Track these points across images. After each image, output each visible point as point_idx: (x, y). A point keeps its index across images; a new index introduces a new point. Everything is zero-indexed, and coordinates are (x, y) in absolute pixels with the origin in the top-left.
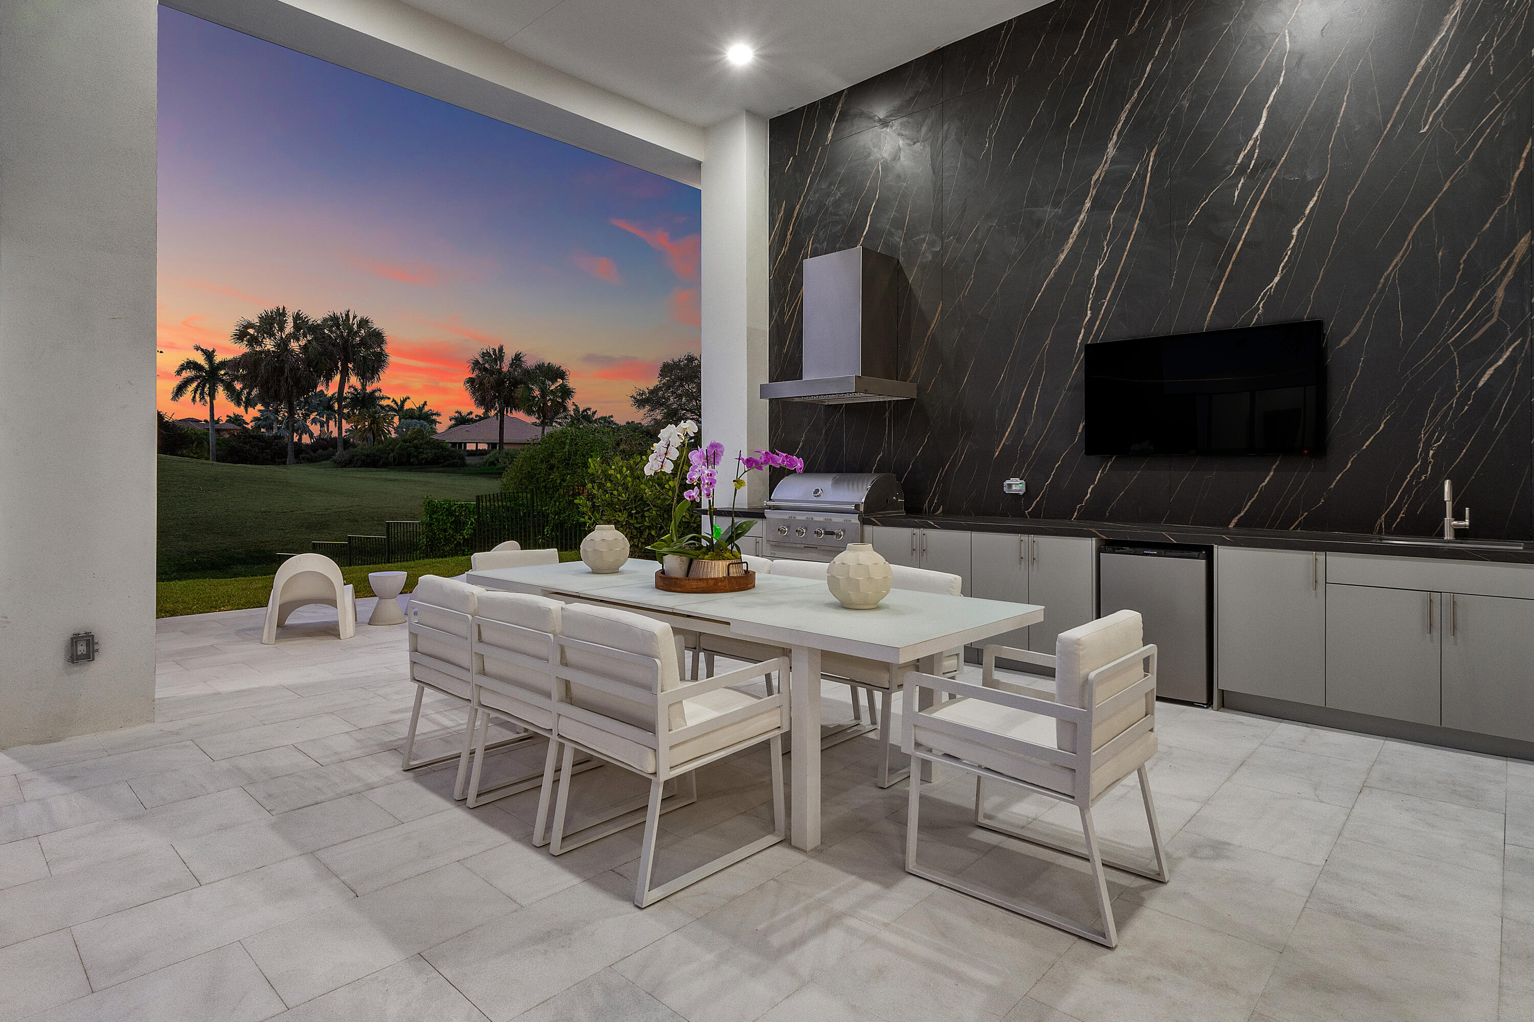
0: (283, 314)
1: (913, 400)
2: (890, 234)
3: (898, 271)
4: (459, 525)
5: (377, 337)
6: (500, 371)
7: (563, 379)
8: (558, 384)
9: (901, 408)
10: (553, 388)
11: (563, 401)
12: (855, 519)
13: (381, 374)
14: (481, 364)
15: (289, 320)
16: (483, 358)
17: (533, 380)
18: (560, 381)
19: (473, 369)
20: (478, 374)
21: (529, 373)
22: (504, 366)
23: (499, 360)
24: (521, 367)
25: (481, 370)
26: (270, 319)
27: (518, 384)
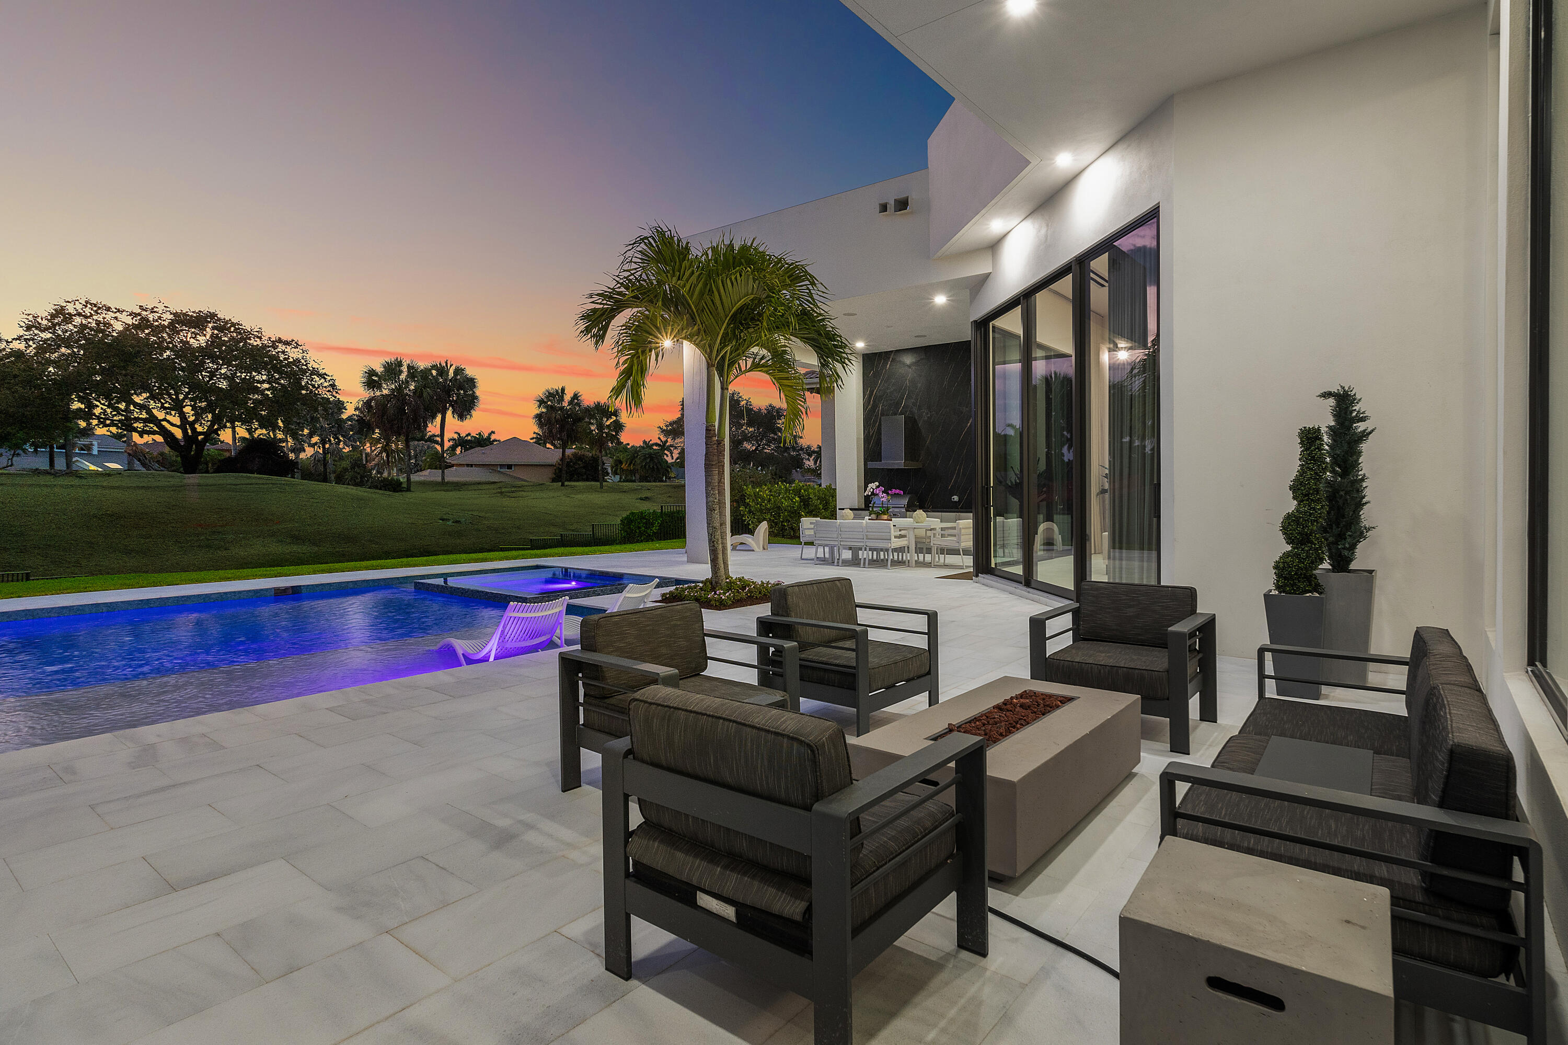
0: (400, 364)
1: (920, 468)
2: (912, 408)
3: (915, 421)
4: (649, 524)
5: (471, 383)
6: (562, 408)
7: (616, 416)
8: (612, 420)
9: (917, 471)
10: (608, 423)
11: (617, 433)
12: (904, 510)
13: (473, 412)
14: (546, 403)
15: (404, 368)
16: (547, 397)
17: (592, 416)
18: (614, 418)
19: (539, 407)
20: (544, 410)
21: (588, 410)
22: (565, 404)
23: (562, 399)
24: (579, 405)
25: (547, 407)
26: (392, 369)
27: (578, 419)
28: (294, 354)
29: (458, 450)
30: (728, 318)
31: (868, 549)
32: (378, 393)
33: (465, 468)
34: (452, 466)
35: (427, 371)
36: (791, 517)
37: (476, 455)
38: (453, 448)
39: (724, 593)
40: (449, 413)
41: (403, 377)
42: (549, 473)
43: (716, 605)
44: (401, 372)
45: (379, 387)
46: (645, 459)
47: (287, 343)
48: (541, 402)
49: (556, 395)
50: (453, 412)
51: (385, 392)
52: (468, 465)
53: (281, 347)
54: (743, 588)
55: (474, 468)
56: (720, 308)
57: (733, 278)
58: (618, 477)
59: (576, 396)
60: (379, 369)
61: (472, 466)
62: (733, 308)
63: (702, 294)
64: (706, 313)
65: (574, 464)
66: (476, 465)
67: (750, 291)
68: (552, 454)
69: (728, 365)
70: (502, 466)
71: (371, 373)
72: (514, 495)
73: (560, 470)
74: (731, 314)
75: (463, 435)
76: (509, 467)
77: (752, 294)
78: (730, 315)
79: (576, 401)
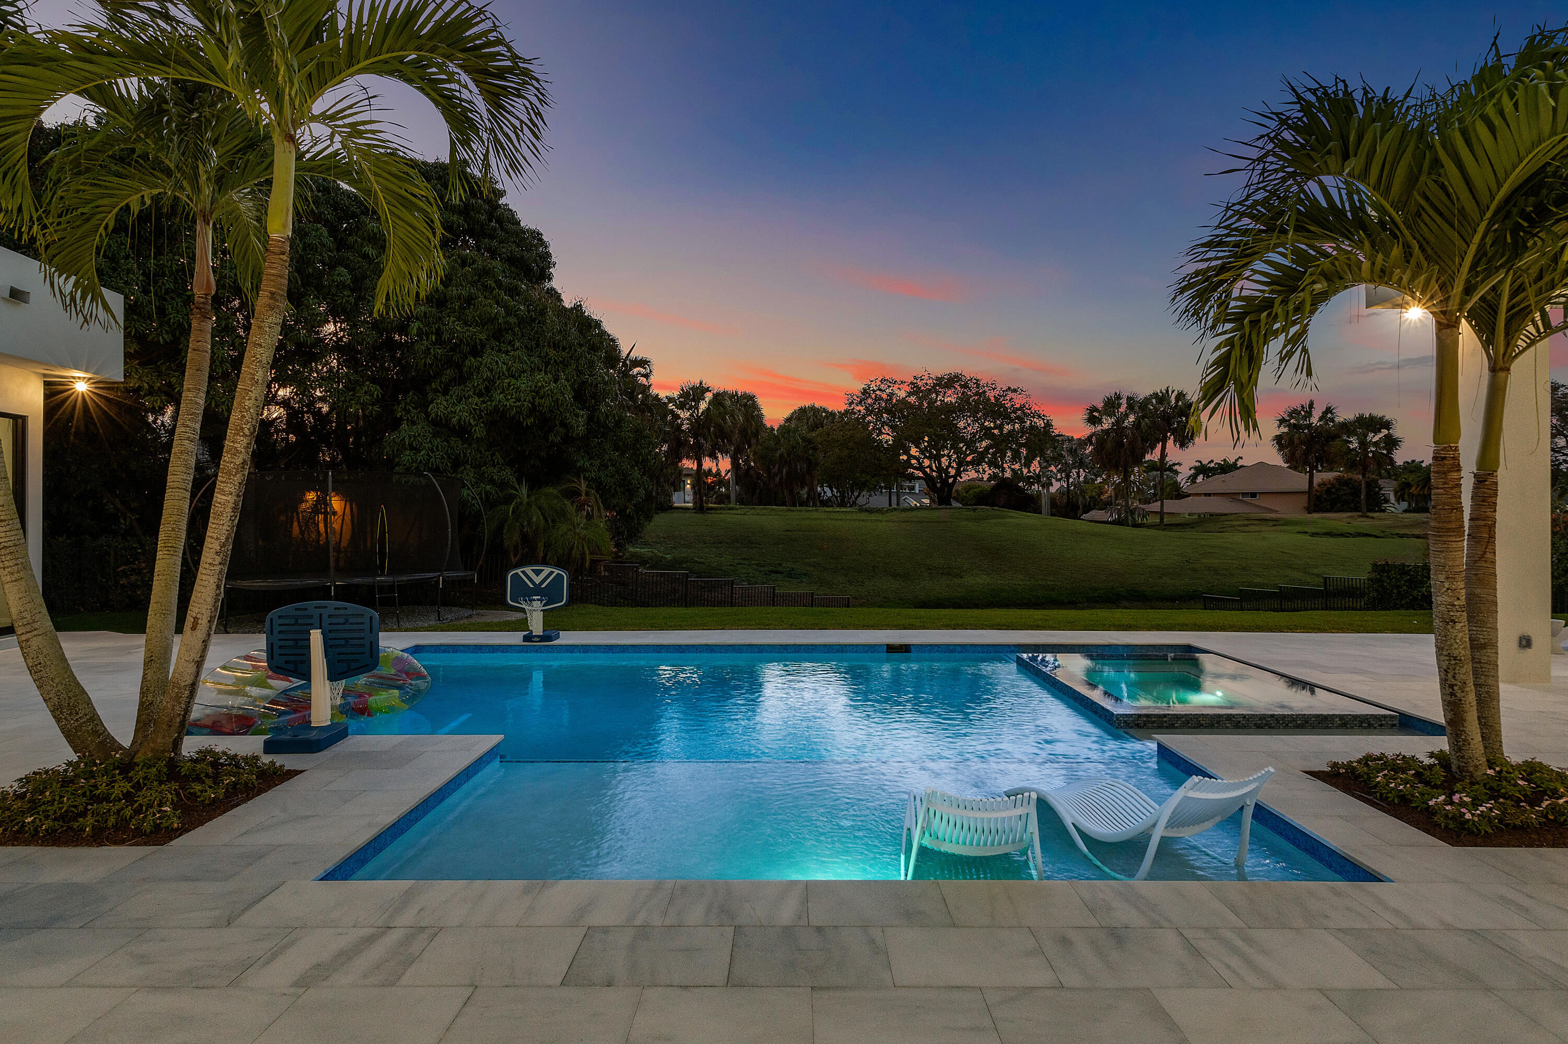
0: (1118, 397)
6: (1309, 426)
7: (1388, 429)
8: (1381, 435)
10: (1376, 439)
11: (1390, 452)
14: (1289, 421)
15: (1124, 401)
16: (1290, 415)
17: (1351, 433)
18: (1385, 432)
19: (1280, 427)
20: (1286, 430)
21: (1346, 427)
22: (1315, 420)
23: (1309, 414)
24: (1332, 420)
25: (1289, 426)
26: (1111, 404)
27: (1332, 437)
28: (1019, 401)
29: (1200, 478)
30: (1489, 215)
32: (1099, 428)
33: (1203, 497)
34: (1189, 495)
35: (1147, 400)
37: (1218, 483)
38: (1193, 478)
39: (1476, 804)
40: (1170, 443)
41: (1123, 409)
43: (1446, 827)
44: (1119, 405)
45: (1100, 422)
47: (1015, 391)
48: (1283, 421)
49: (1302, 411)
50: (1175, 441)
51: (1106, 426)
52: (1206, 495)
53: (1010, 395)
54: (1534, 800)
55: (1212, 498)
56: (1465, 196)
57: (1490, 110)
58: (1404, 505)
59: (1329, 410)
60: (1100, 406)
61: (1209, 495)
62: (1500, 186)
63: (1412, 180)
64: (1427, 219)
65: (1337, 490)
66: (1215, 494)
67: (1547, 129)
68: (1299, 481)
69: (1508, 322)
70: (1244, 494)
71: (1093, 409)
72: (1246, 529)
74: (1495, 203)
75: (1205, 462)
76: (1253, 495)
77: (1553, 133)
78: (1493, 207)
79: (1329, 415)
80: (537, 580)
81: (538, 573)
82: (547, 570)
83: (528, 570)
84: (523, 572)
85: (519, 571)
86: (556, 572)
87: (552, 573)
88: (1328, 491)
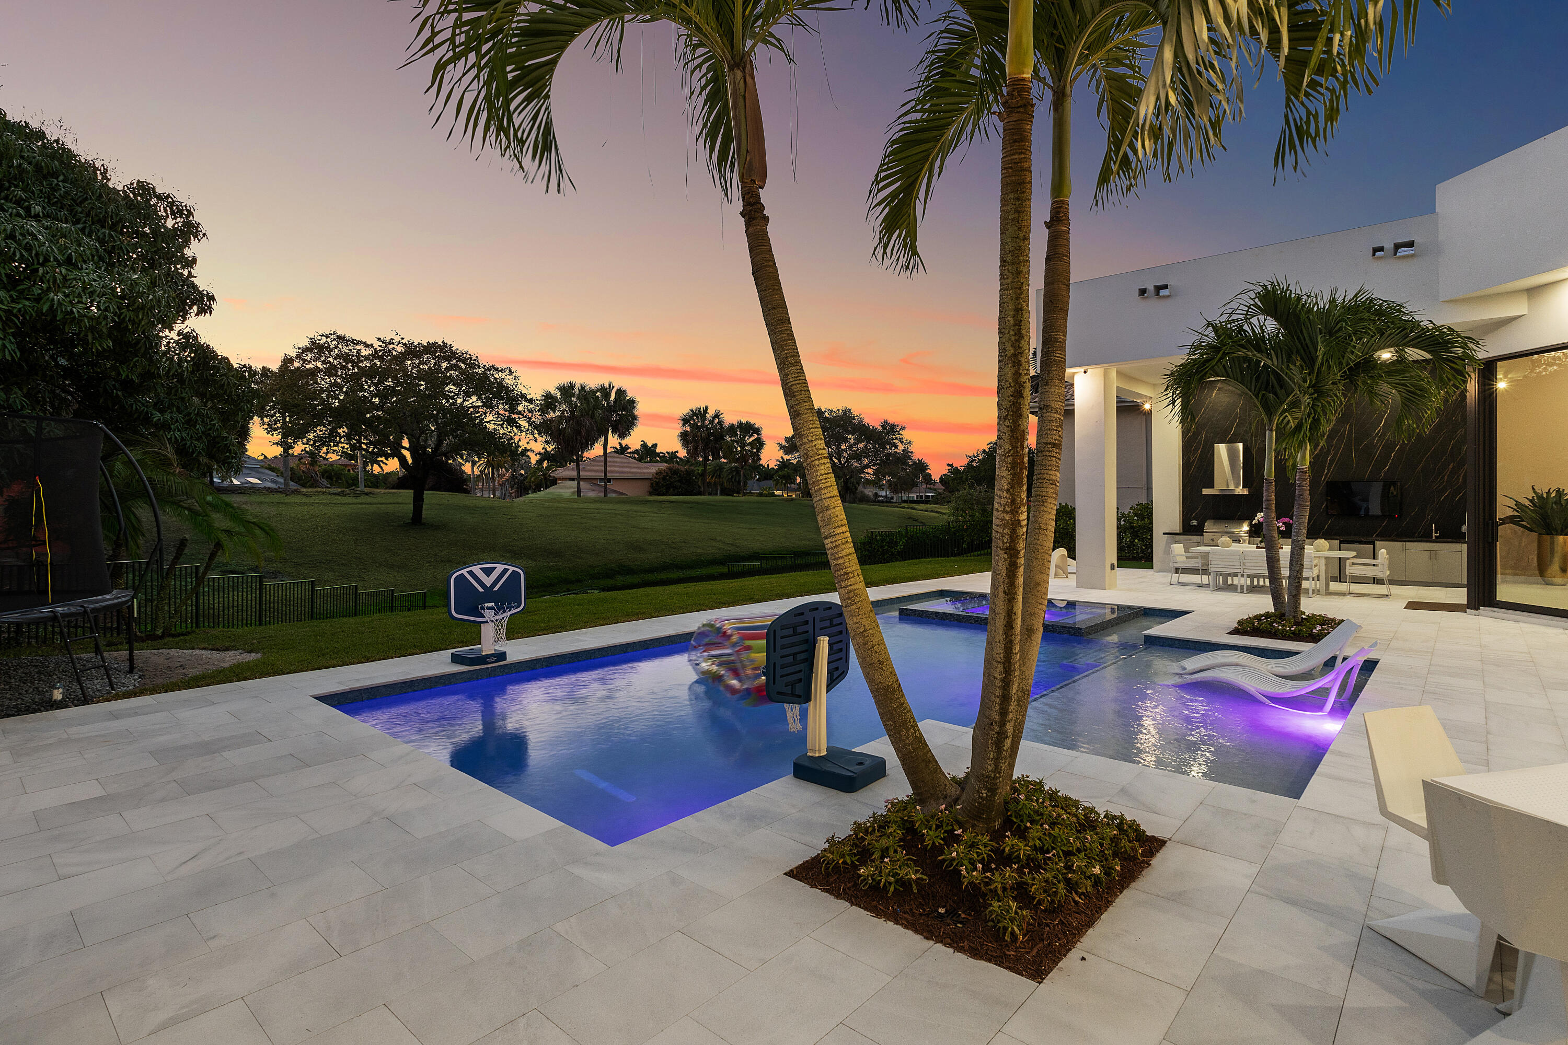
0: (573, 387)
2: (1244, 436)
5: (632, 404)
6: (704, 427)
7: (758, 434)
8: (753, 438)
10: (750, 441)
11: (758, 451)
14: (690, 422)
15: (577, 391)
16: (691, 416)
17: (734, 434)
18: (756, 436)
19: (684, 425)
20: (688, 429)
21: (730, 429)
22: (707, 423)
23: (704, 418)
24: (721, 424)
25: (691, 426)
26: (566, 392)
27: (721, 437)
31: (1245, 576)
32: (553, 415)
33: (568, 482)
34: (556, 480)
35: (592, 394)
36: (1062, 538)
40: (609, 433)
41: (574, 399)
42: (646, 486)
44: (573, 394)
46: (732, 472)
48: (685, 421)
49: (700, 414)
50: (612, 432)
51: (558, 414)
52: (570, 479)
59: (717, 416)
70: (601, 479)
71: (548, 396)
73: (657, 483)
76: (609, 481)
79: (717, 420)
80: (488, 581)
81: (488, 572)
82: (500, 568)
83: (476, 569)
84: (470, 573)
85: (464, 572)
86: (511, 569)
87: (506, 570)
88: (664, 478)
